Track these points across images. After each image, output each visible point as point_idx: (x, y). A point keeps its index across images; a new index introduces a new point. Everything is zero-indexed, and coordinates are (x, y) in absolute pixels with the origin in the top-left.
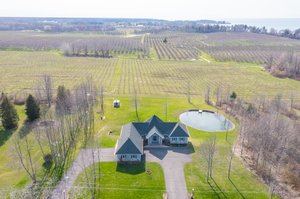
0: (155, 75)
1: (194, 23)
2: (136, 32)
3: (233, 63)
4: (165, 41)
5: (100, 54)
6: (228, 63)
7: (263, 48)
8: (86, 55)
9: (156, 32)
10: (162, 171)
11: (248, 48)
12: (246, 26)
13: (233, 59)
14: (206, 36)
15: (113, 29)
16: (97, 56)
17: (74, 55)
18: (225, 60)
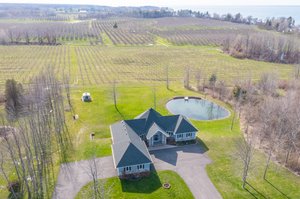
0: (118, 62)
1: (139, 8)
2: (80, 18)
3: (191, 46)
4: (115, 27)
5: (46, 41)
6: (186, 47)
7: (213, 31)
8: (28, 43)
9: (103, 17)
10: (182, 182)
11: (199, 32)
12: (190, 12)
13: (191, 43)
14: (155, 21)
15: (53, 15)
16: (42, 43)
17: (12, 43)
18: (182, 44)
